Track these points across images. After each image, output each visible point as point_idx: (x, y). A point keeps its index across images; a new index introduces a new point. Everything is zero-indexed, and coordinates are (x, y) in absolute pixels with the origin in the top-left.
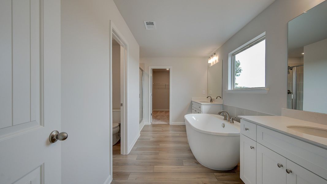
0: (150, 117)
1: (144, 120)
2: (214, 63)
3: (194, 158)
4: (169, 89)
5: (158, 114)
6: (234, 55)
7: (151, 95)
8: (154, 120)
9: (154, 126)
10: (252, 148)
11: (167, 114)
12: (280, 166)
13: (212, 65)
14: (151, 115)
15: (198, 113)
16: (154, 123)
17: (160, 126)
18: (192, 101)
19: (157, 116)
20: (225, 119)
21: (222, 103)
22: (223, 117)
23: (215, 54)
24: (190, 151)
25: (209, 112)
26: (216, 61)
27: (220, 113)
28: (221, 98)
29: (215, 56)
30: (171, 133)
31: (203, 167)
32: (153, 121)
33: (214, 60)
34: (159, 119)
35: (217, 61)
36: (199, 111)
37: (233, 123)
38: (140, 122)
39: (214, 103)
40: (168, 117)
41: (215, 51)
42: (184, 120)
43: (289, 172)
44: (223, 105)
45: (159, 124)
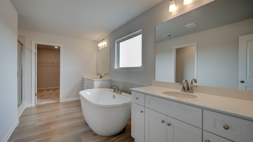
0: (34, 97)
1: (24, 102)
2: (103, 47)
3: (91, 131)
4: (59, 67)
5: (44, 92)
6: (119, 42)
7: (36, 73)
8: (40, 100)
9: (38, 107)
10: (142, 112)
11: (56, 92)
12: (163, 122)
13: (101, 48)
14: (36, 95)
15: (91, 88)
16: (39, 104)
17: (48, 106)
18: (83, 78)
19: (43, 95)
20: (115, 91)
21: (110, 79)
22: (113, 90)
23: (104, 39)
24: (86, 124)
25: (101, 87)
26: (104, 45)
27: (112, 87)
28: (108, 75)
29: (104, 41)
30: (62, 111)
31: (101, 136)
32: (37, 101)
33: (103, 44)
34: (46, 99)
35: (106, 45)
36: (91, 86)
37: (121, 94)
38: (19, 106)
39: (103, 79)
40: (58, 95)
41: (104, 37)
42: (78, 95)
43: (169, 124)
44: (110, 80)
45: (46, 104)
